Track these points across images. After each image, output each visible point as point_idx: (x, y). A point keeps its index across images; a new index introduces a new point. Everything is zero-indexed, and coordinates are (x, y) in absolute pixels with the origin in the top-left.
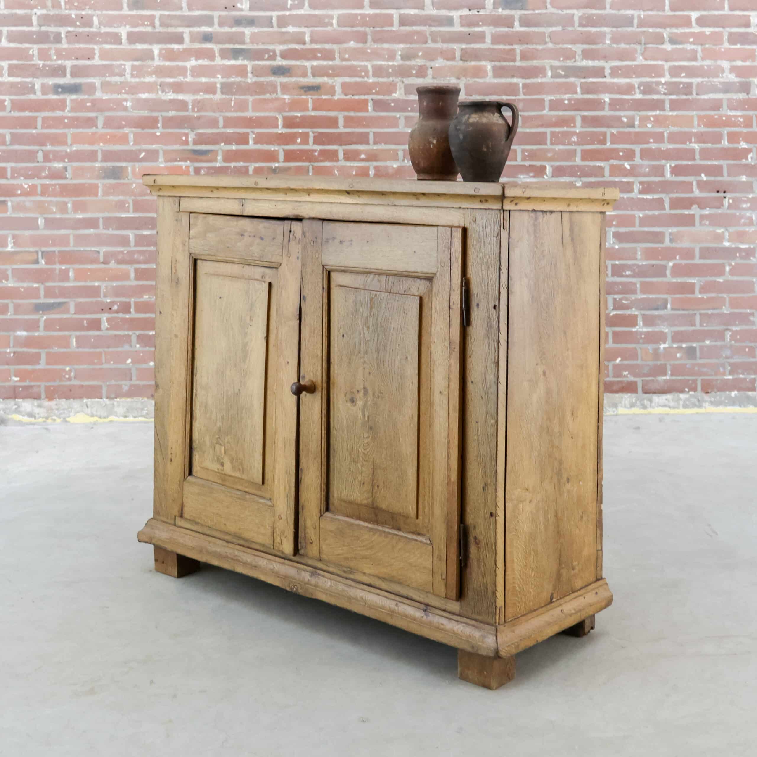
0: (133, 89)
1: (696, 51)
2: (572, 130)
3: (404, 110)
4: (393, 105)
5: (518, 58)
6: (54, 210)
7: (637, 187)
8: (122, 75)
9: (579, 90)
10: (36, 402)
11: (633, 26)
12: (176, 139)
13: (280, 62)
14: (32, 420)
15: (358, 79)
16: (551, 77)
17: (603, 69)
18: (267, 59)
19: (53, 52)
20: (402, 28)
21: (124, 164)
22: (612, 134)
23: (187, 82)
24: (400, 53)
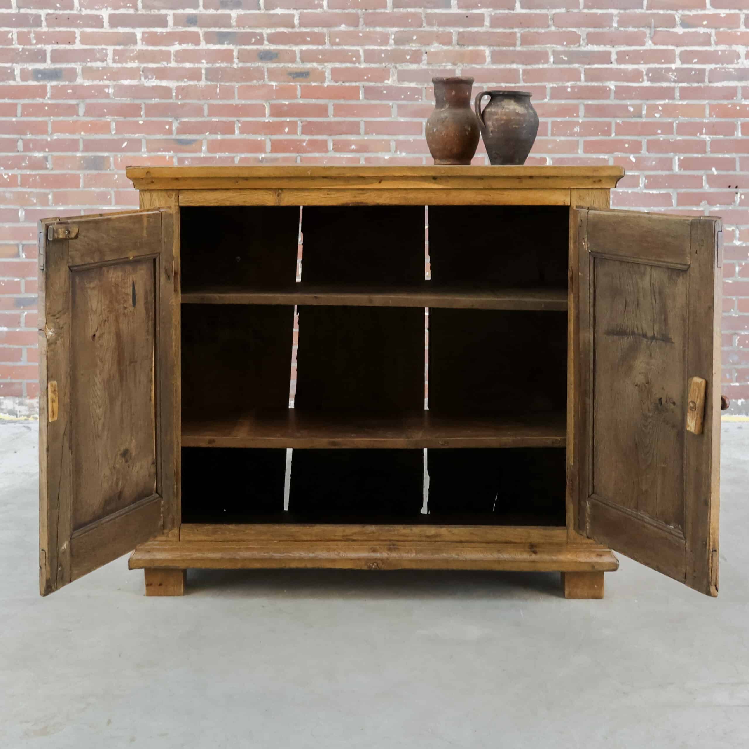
0: (115, 75)
1: (709, 35)
2: (575, 119)
3: (398, 98)
4: (385, 92)
5: (519, 42)
6: (35, 201)
7: (642, 182)
8: (103, 60)
9: (583, 77)
10: (17, 400)
11: (642, 8)
12: (159, 128)
13: (267, 46)
14: (13, 418)
15: (349, 65)
16: (553, 63)
17: (609, 53)
18: (254, 44)
19: (32, 35)
20: (396, 10)
21: (106, 154)
22: (617, 124)
23: (170, 67)
24: (393, 37)
